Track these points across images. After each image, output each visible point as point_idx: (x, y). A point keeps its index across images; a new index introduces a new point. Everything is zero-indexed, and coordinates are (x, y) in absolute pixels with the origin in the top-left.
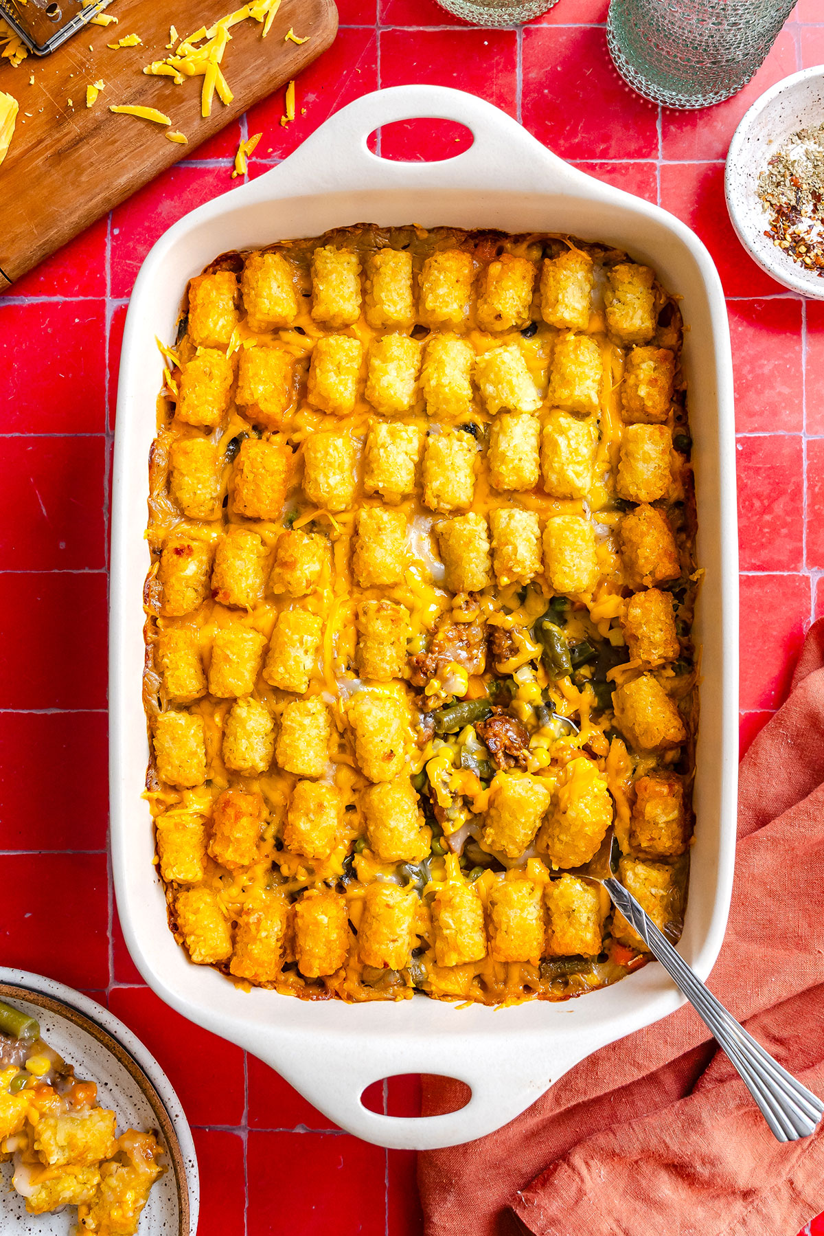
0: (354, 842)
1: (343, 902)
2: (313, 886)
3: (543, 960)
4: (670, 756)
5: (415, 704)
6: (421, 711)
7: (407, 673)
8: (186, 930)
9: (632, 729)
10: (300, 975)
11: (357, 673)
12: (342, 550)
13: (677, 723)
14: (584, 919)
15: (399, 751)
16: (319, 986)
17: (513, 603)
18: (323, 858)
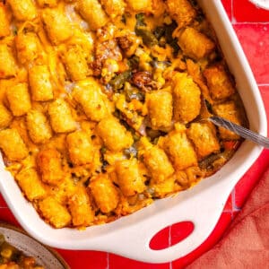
0: (101, 150)
1: (107, 176)
2: (92, 175)
3: (199, 162)
4: (212, 56)
5: (100, 83)
6: (104, 84)
7: (91, 72)
8: (48, 216)
9: (191, 53)
10: (104, 214)
11: (71, 81)
12: (42, 35)
13: (208, 41)
14: (208, 137)
15: (102, 103)
16: (113, 215)
17: (122, 25)
18: (90, 161)
